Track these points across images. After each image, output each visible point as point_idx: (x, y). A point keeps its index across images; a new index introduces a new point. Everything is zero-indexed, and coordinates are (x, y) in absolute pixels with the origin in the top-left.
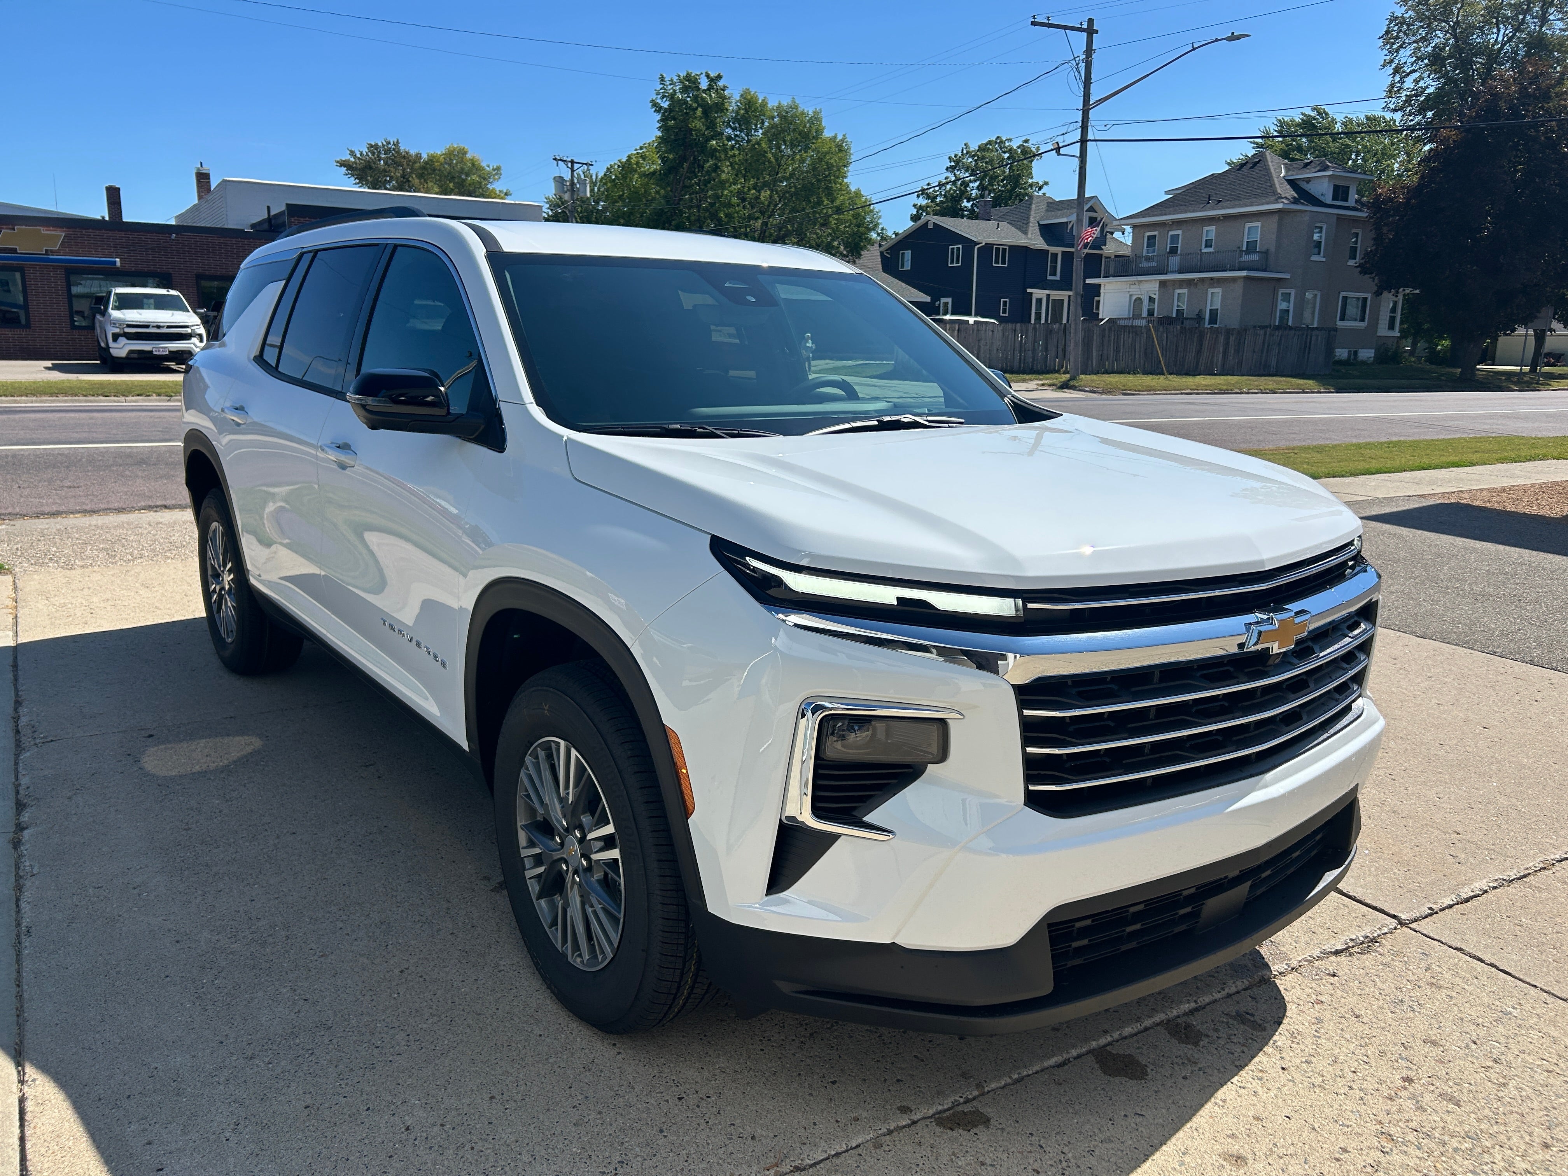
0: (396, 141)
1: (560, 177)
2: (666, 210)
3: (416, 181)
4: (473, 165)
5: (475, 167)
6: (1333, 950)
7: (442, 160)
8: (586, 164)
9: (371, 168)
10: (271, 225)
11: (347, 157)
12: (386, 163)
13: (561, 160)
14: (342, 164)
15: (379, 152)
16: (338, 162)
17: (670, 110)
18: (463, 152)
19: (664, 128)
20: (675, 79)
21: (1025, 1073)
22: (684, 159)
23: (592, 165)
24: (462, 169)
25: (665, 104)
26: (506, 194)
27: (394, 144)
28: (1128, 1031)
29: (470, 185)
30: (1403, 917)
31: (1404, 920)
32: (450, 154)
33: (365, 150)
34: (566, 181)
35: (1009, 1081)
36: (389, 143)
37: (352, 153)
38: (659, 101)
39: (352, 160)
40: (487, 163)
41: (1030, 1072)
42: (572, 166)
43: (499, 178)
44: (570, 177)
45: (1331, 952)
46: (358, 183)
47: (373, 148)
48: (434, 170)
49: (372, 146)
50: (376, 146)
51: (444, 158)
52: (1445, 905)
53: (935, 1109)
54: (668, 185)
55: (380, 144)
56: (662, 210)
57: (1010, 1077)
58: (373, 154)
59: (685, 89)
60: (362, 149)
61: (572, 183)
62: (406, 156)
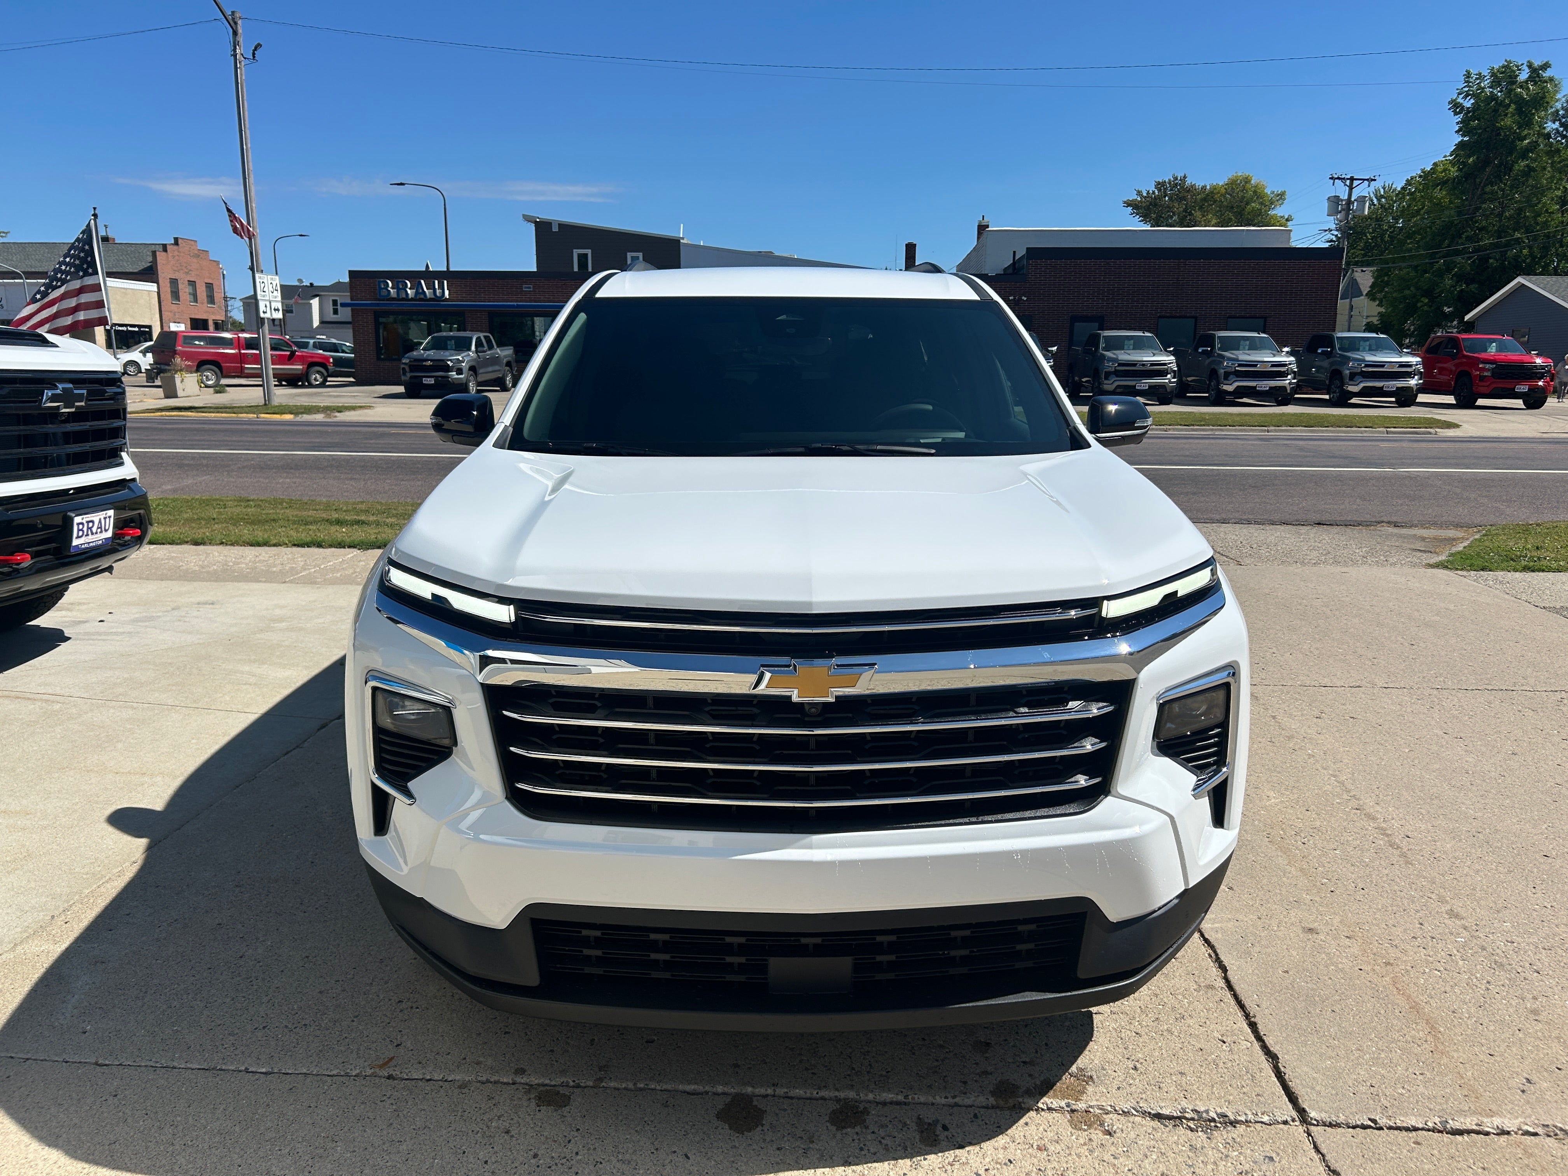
0: (1183, 175)
1: (1335, 196)
2: (1456, 222)
3: (1198, 214)
4: (1255, 192)
5: (1258, 194)
6: (1153, 1112)
7: (1223, 191)
8: (1367, 180)
9: (1155, 205)
10: (1014, 269)
11: (1134, 196)
12: (1171, 199)
13: (1338, 178)
14: (1128, 204)
15: (1166, 189)
16: (1125, 202)
17: (1476, 107)
18: (1247, 180)
19: (1465, 128)
20: (1485, 72)
21: (653, 1086)
22: (1486, 162)
23: (1375, 180)
24: (1243, 197)
25: (1468, 103)
26: (1287, 220)
27: (1181, 180)
28: (798, 1092)
29: (1249, 213)
30: (1313, 1114)
31: (1311, 1119)
32: (1233, 184)
33: (1152, 188)
34: (1342, 200)
35: (631, 1086)
36: (1176, 179)
37: (1139, 193)
38: (1460, 100)
39: (1139, 199)
40: (1270, 189)
41: (658, 1088)
42: (1351, 184)
43: (1283, 203)
44: (1346, 197)
45: (1150, 1113)
46: (1142, 221)
47: (1160, 185)
48: (1215, 201)
49: (1159, 183)
50: (1163, 184)
51: (1225, 189)
52: (1405, 1125)
53: (542, 1080)
54: (1463, 193)
55: (1167, 181)
56: (1452, 223)
57: (635, 1084)
58: (1159, 190)
59: (1496, 82)
60: (1149, 187)
61: (1349, 202)
62: (1191, 189)
